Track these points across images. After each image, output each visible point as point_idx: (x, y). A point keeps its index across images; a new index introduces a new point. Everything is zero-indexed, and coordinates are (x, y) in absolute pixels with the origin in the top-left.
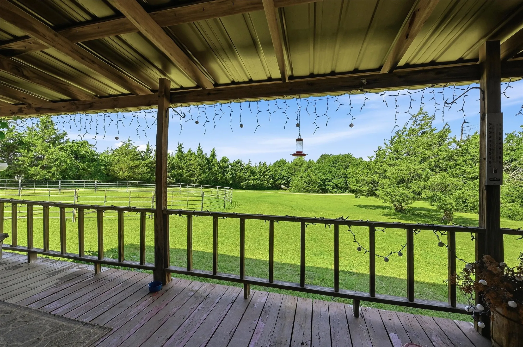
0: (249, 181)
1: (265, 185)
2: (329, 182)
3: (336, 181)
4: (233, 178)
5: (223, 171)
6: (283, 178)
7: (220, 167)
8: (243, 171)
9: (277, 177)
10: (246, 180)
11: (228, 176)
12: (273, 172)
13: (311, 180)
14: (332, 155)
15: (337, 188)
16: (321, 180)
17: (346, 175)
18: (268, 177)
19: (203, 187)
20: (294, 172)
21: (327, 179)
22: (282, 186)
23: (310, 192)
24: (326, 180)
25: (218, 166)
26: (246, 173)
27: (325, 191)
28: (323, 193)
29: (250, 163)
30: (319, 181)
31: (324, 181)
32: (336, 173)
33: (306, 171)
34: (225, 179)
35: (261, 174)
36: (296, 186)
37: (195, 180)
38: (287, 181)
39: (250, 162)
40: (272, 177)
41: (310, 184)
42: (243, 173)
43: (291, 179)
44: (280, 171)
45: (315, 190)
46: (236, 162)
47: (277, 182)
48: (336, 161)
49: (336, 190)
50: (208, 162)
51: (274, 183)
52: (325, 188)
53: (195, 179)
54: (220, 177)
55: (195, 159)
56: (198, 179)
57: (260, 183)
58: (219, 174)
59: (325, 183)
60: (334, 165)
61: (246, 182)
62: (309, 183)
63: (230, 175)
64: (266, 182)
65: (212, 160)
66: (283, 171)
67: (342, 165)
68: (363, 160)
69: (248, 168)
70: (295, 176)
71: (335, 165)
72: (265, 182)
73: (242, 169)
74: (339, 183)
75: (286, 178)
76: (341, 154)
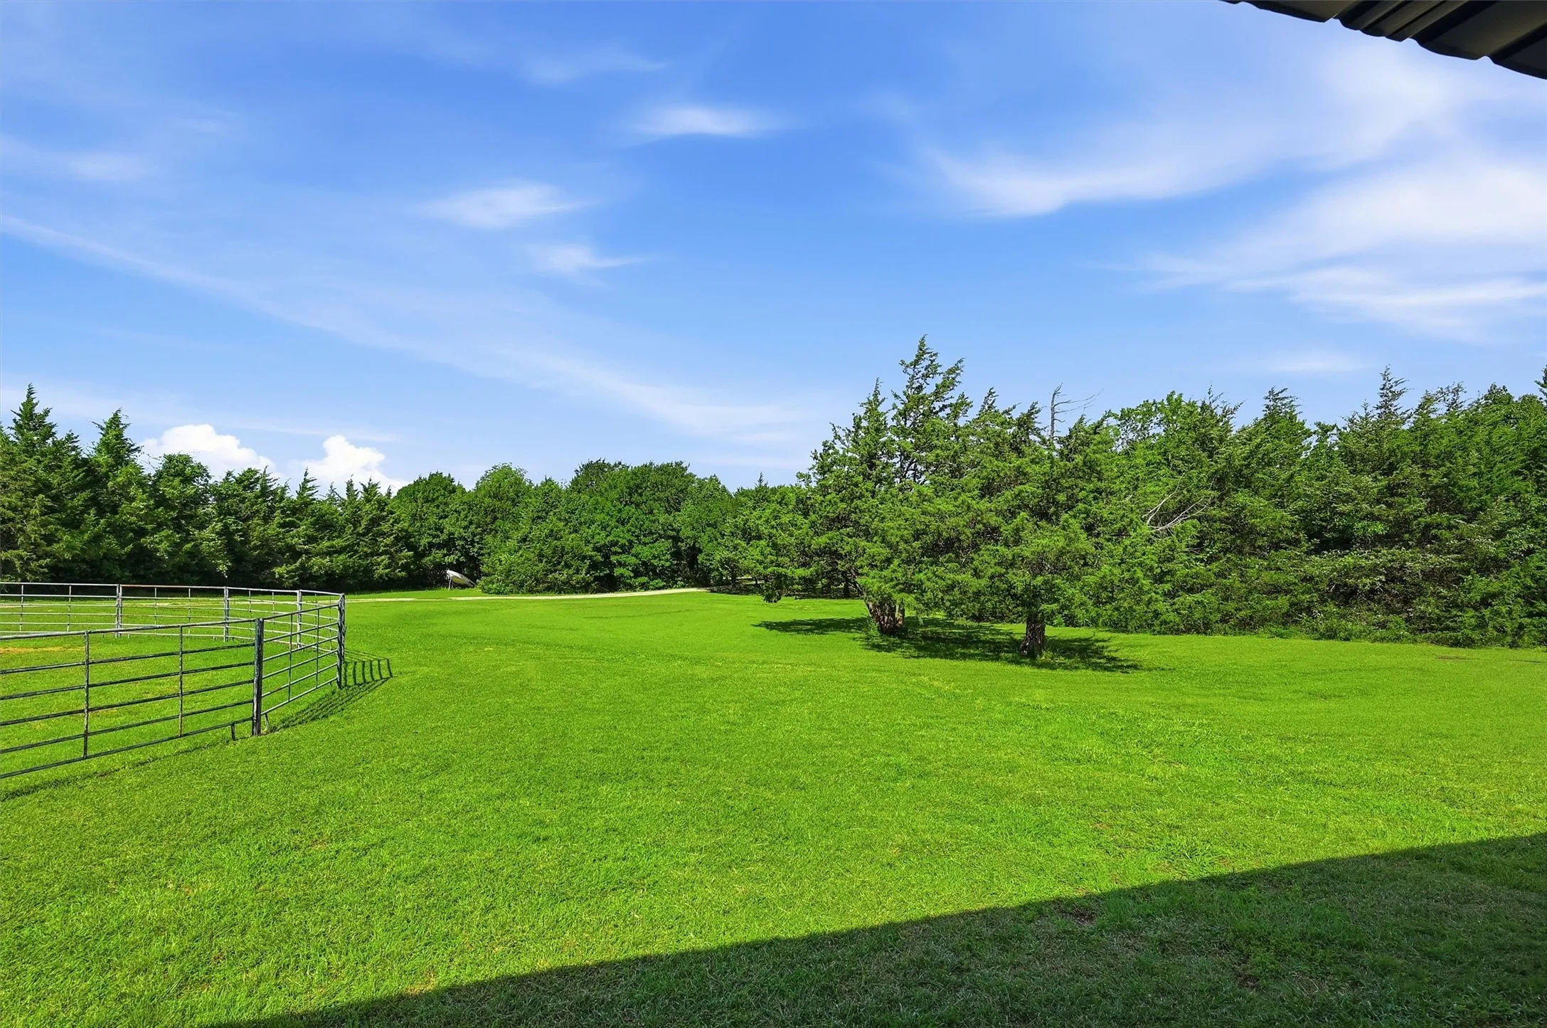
0: (309, 559)
1: (381, 571)
2: (621, 553)
3: (645, 552)
4: (233, 549)
5: (176, 518)
6: (449, 544)
7: (162, 501)
8: (278, 518)
9: (424, 541)
10: (295, 554)
11: (208, 538)
12: (406, 524)
13: (563, 547)
14: (620, 466)
15: (649, 574)
16: (596, 549)
17: (673, 530)
18: (389, 540)
19: (127, 592)
20: (493, 523)
21: (615, 544)
22: (448, 571)
23: (560, 592)
24: (613, 549)
25: (151, 496)
26: (293, 525)
27: (611, 584)
28: (606, 592)
29: (309, 485)
30: (588, 550)
31: (603, 550)
32: (642, 525)
33: (539, 518)
34: (192, 554)
35: (360, 530)
36: (508, 573)
37: (18, 563)
38: (466, 554)
39: (306, 481)
40: (405, 540)
41: (559, 563)
42: (282, 526)
43: (481, 548)
44: (433, 519)
45: (578, 583)
46: (239, 481)
47: (427, 559)
48: (638, 486)
49: (644, 579)
50: (90, 474)
51: (414, 563)
52: (610, 576)
53: (21, 558)
54: (164, 546)
55: (12, 460)
56: (39, 558)
57: (360, 565)
58: (155, 531)
59: (606, 557)
60: (633, 499)
61: (298, 564)
62: (558, 559)
63: (217, 533)
64: (384, 559)
65: (112, 467)
66: (446, 517)
67: (659, 499)
68: (719, 483)
69: (302, 507)
70: (495, 536)
71: (636, 497)
72: (379, 560)
73: (272, 510)
74: (654, 557)
75: (461, 543)
76: (651, 464)
